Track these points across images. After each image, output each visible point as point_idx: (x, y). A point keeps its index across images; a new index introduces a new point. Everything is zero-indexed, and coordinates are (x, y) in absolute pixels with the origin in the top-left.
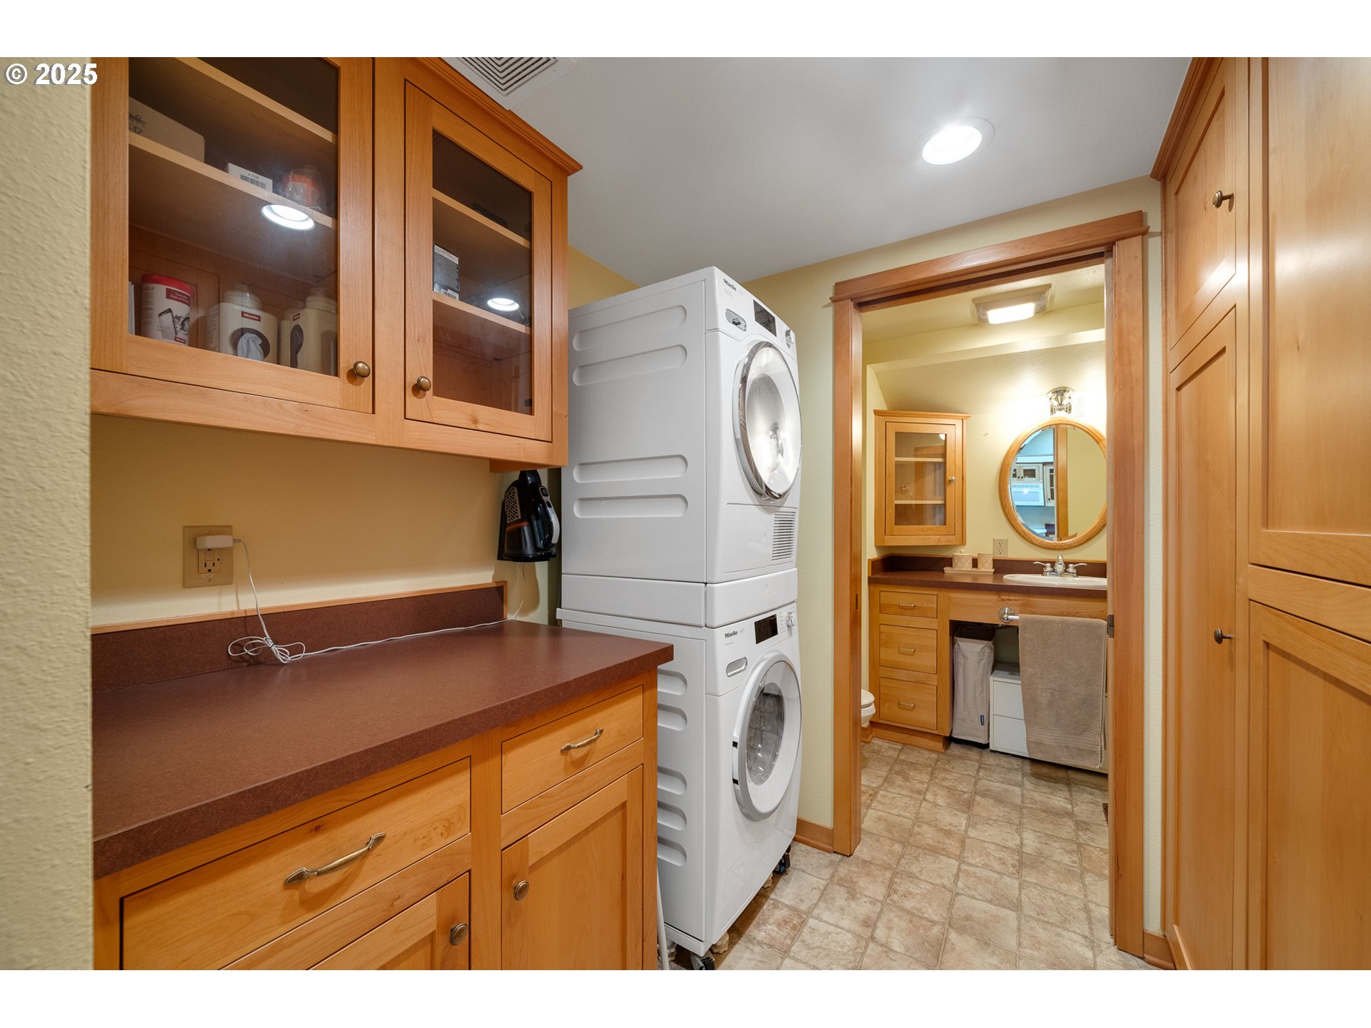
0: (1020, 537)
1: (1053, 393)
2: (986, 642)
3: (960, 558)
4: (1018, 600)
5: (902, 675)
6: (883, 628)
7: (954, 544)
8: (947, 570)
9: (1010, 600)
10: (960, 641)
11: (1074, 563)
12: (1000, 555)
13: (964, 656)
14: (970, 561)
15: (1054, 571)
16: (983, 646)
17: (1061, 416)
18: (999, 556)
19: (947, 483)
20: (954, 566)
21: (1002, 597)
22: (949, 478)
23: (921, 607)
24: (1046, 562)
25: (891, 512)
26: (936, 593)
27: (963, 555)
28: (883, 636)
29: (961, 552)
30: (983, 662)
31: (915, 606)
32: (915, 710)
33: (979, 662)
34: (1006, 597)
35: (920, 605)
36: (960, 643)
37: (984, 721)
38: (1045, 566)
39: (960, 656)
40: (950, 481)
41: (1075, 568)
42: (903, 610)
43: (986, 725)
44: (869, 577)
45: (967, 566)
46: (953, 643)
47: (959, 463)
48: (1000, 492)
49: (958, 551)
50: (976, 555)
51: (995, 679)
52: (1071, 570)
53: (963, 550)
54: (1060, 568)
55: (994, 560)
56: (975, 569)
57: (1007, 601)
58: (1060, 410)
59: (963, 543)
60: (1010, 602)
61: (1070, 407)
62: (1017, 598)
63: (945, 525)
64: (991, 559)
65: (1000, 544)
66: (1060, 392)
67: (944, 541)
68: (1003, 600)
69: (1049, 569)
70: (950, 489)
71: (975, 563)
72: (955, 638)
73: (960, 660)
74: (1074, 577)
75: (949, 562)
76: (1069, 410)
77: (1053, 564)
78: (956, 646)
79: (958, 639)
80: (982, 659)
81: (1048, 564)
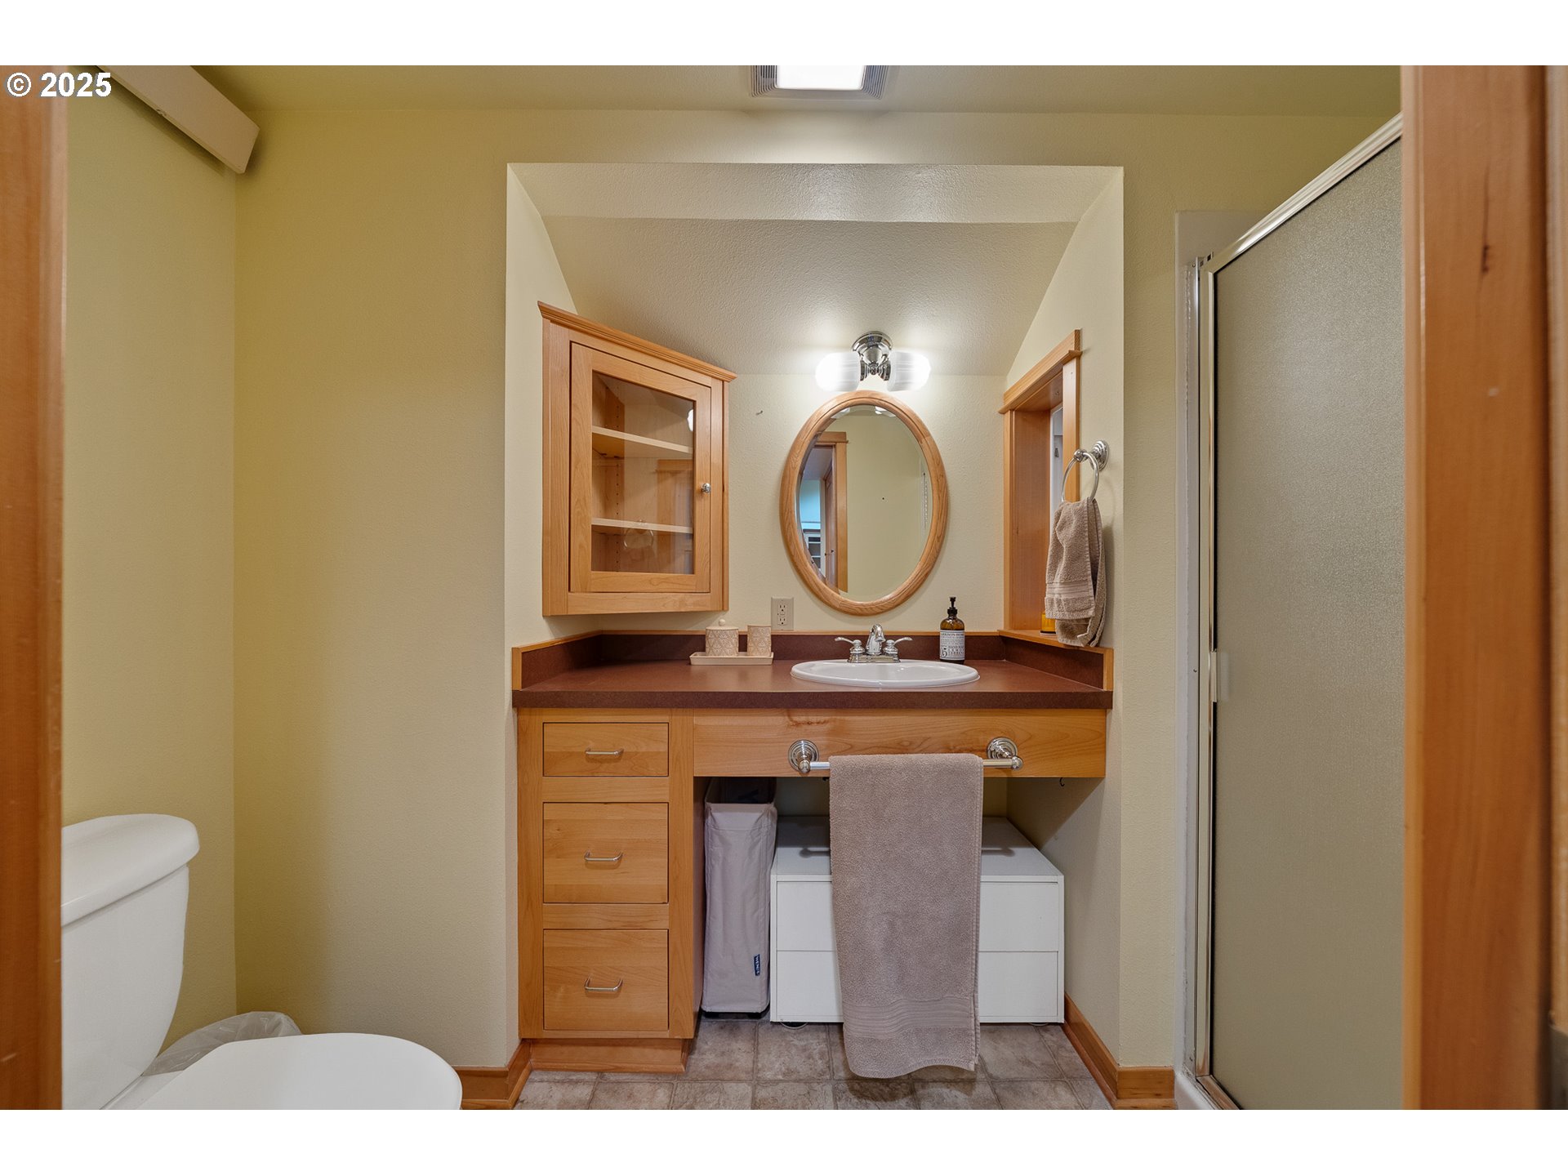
0: (812, 596)
1: (861, 343)
2: (764, 807)
3: (716, 633)
4: (825, 722)
5: (592, 916)
6: (550, 812)
7: (709, 609)
8: (696, 658)
9: (809, 723)
10: (718, 810)
11: (895, 637)
12: (782, 627)
13: (724, 841)
14: (735, 641)
15: (866, 653)
16: (758, 815)
17: (874, 384)
18: (782, 630)
19: (696, 494)
20: (707, 650)
21: (796, 718)
22: (699, 484)
23: (637, 753)
24: (853, 637)
25: (584, 542)
26: (666, 718)
27: (724, 627)
28: (551, 831)
29: (720, 624)
30: (758, 848)
31: (622, 752)
32: (622, 993)
33: (752, 848)
34: (803, 719)
35: (634, 749)
36: (715, 814)
37: (761, 966)
38: (852, 645)
39: (717, 839)
40: (702, 491)
41: (896, 646)
42: (596, 764)
43: (763, 973)
44: (515, 694)
45: (728, 651)
46: (702, 815)
47: (716, 459)
48: (782, 515)
49: (716, 622)
50: (744, 629)
51: (781, 878)
52: (890, 650)
53: (723, 621)
54: (874, 646)
55: (772, 636)
56: (742, 655)
57: (806, 727)
58: (873, 373)
59: (724, 607)
60: (810, 727)
61: (889, 367)
62: (822, 718)
63: (693, 573)
64: (769, 635)
65: (782, 607)
66: (872, 341)
67: (690, 603)
68: (798, 724)
69: (858, 649)
70: (700, 506)
71: (743, 643)
72: (708, 804)
73: (716, 850)
74: (895, 661)
75: (699, 642)
76: (886, 374)
77: (864, 639)
78: (709, 820)
79: (713, 806)
80: (759, 841)
81: (857, 642)
